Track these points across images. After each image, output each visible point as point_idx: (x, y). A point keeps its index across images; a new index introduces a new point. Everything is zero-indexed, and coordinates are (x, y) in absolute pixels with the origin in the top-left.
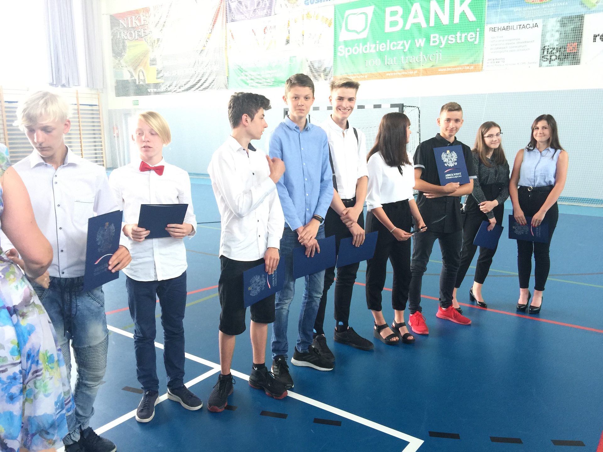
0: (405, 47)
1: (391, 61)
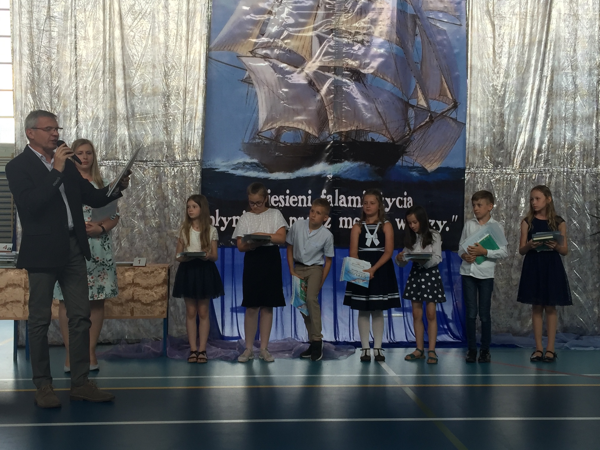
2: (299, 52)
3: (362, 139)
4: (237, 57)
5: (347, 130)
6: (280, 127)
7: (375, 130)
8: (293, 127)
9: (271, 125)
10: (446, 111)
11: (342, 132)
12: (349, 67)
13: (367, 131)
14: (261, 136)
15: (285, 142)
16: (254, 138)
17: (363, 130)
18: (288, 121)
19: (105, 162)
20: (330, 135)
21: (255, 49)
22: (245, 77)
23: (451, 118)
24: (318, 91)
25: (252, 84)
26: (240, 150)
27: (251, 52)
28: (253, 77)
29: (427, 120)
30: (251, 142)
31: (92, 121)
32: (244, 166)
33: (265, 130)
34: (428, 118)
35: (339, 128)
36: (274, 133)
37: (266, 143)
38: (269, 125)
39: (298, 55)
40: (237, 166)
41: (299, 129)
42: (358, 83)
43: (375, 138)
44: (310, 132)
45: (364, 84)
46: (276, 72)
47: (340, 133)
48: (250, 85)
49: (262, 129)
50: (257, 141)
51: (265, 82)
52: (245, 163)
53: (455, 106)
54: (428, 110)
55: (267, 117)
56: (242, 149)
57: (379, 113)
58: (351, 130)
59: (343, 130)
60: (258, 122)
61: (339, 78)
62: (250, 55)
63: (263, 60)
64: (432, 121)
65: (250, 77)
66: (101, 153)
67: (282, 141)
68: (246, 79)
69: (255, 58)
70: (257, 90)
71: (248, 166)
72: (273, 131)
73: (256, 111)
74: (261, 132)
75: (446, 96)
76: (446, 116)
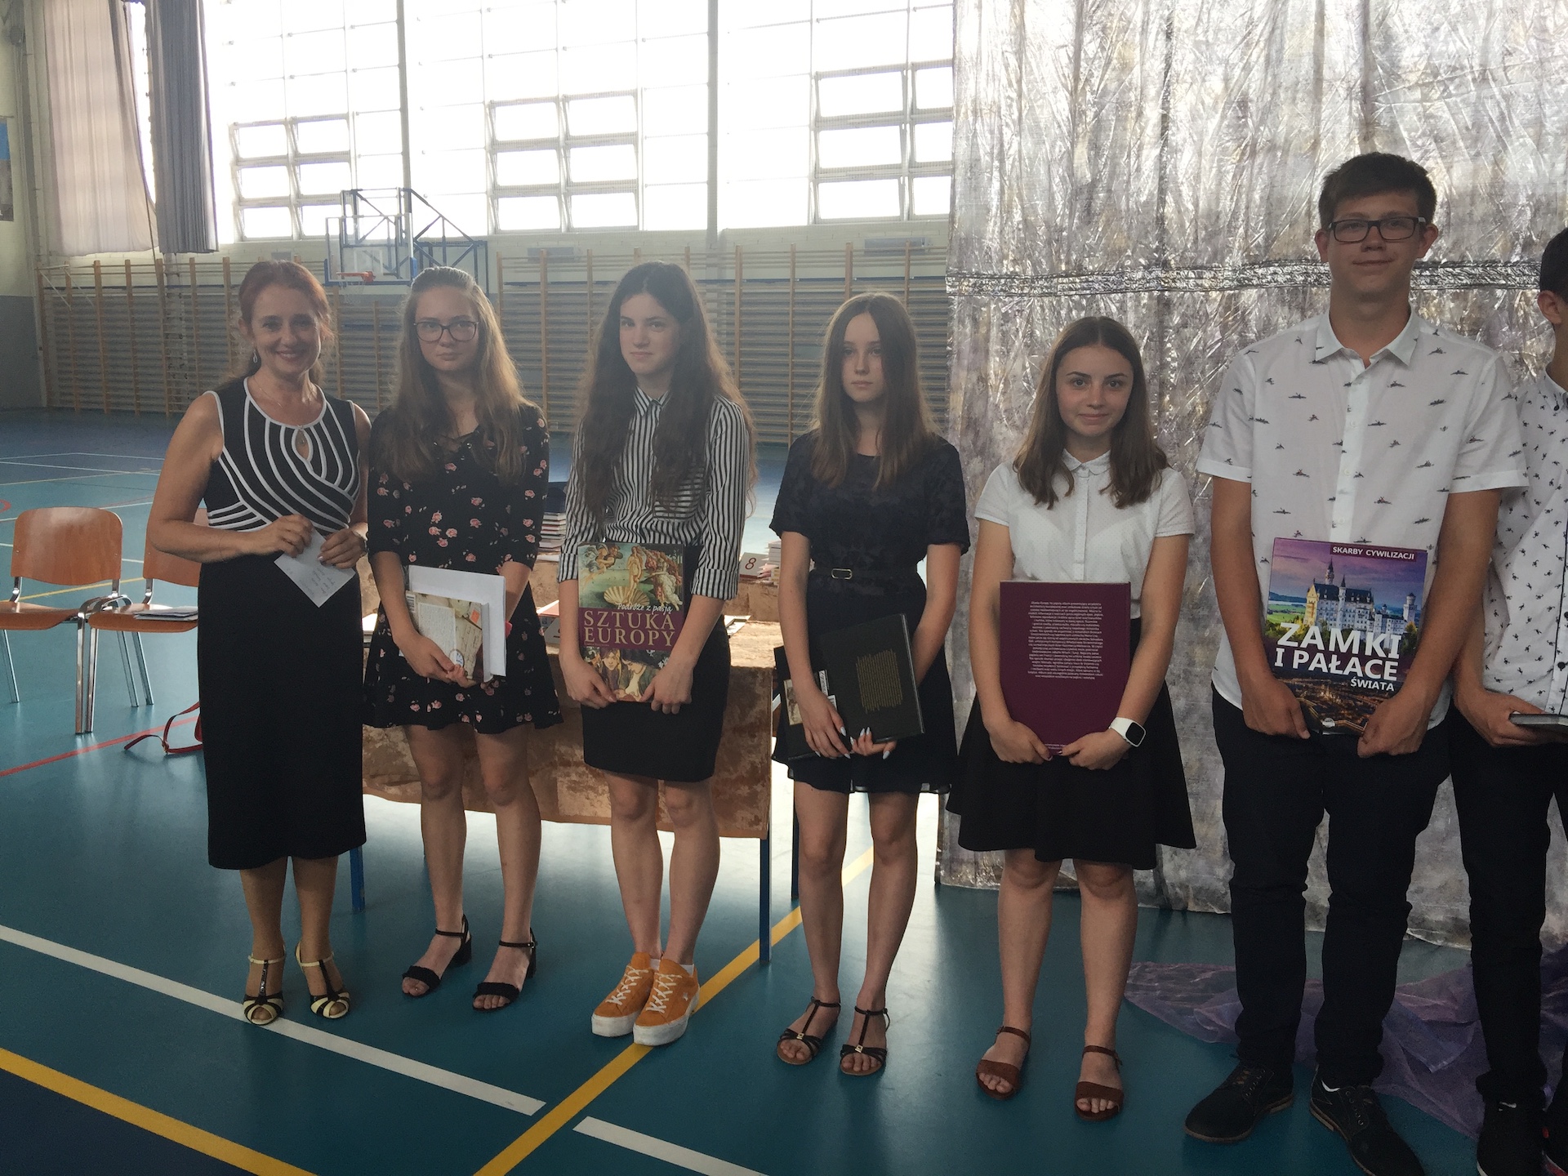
19: (1260, 271)
31: (1223, 117)
66: (1246, 236)
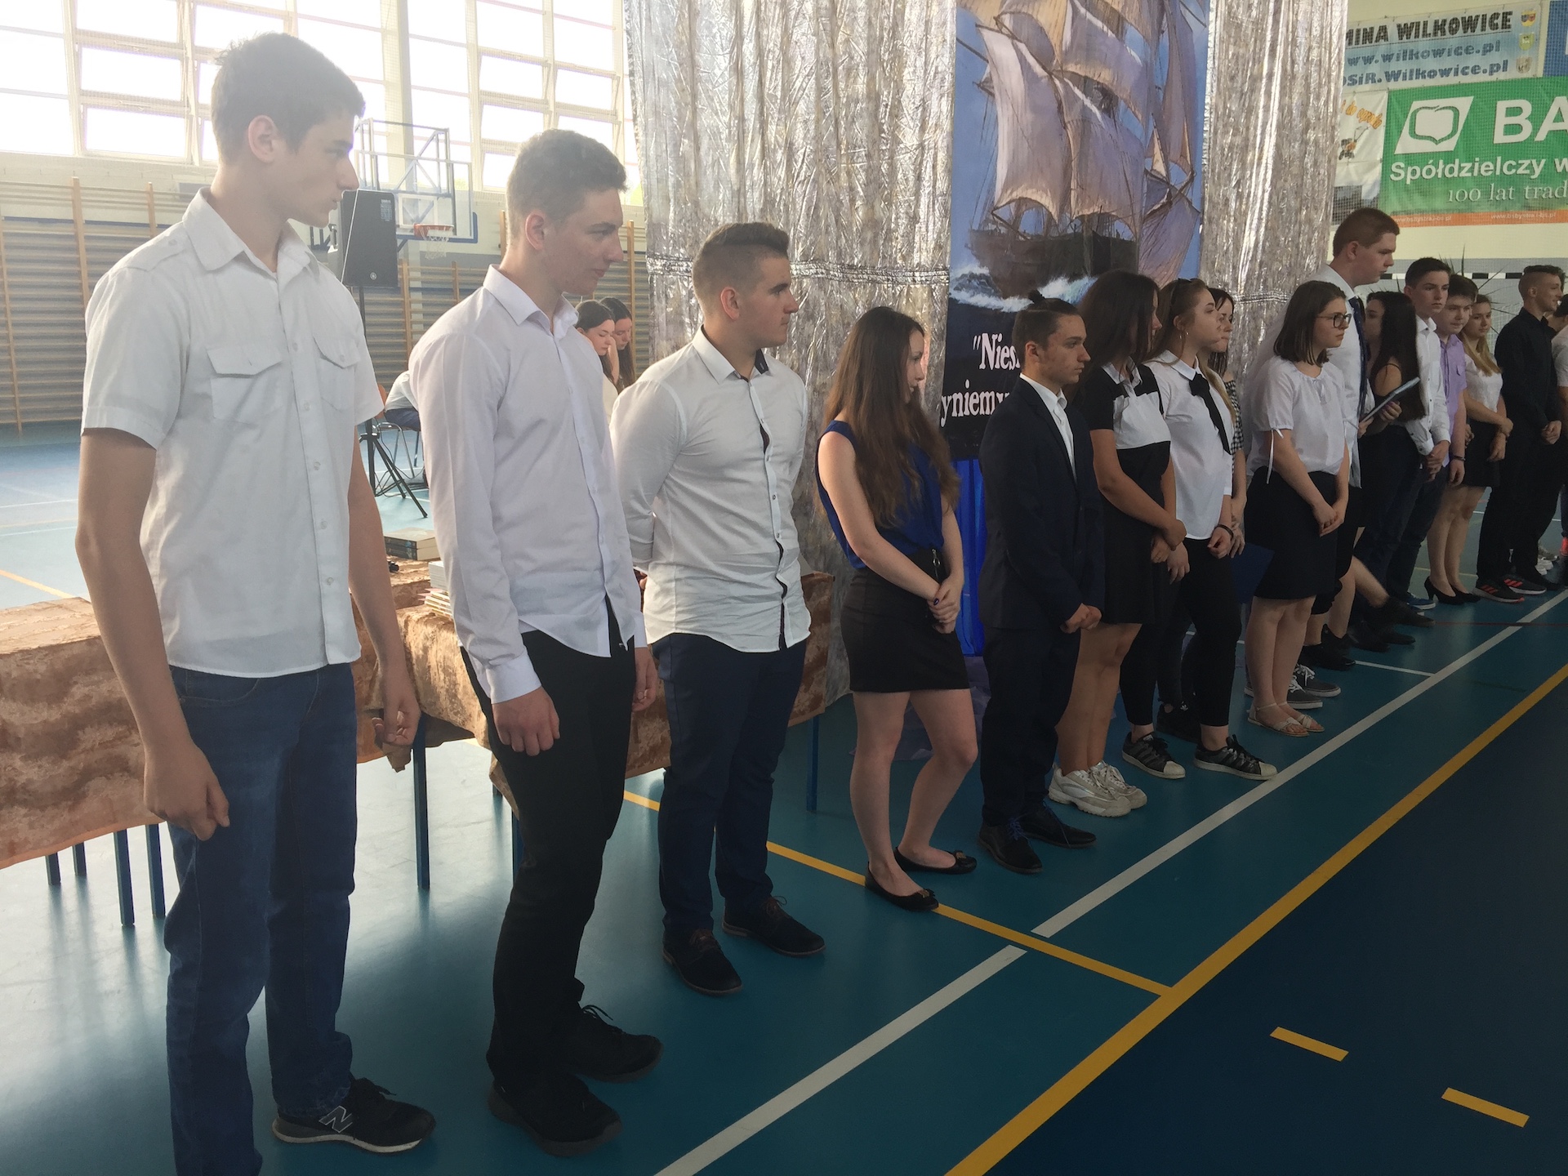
0: (1533, 172)
1: (1504, 194)
2: (1050, 36)
3: (1106, 234)
4: (977, 26)
5: (1089, 213)
6: (1020, 199)
7: (1121, 216)
8: (1036, 201)
9: (1011, 193)
10: (1185, 186)
11: (1083, 216)
12: (1101, 81)
13: (1114, 216)
14: (998, 217)
15: (1025, 232)
16: (987, 221)
17: (1108, 215)
18: (1031, 187)
20: (1071, 221)
21: (1002, 14)
22: (984, 78)
23: (1187, 199)
24: (1065, 127)
25: (992, 95)
26: (966, 246)
27: (997, 19)
28: (995, 78)
29: (1164, 200)
30: (982, 228)
32: (970, 281)
33: (1004, 203)
34: (1166, 196)
35: (1082, 208)
36: (1013, 213)
37: (1002, 232)
38: (1009, 192)
39: (1049, 41)
40: (960, 281)
41: (1042, 205)
42: (1107, 117)
43: (1120, 232)
44: (1053, 210)
45: (1115, 121)
46: (1023, 73)
47: (1082, 217)
48: (991, 98)
49: (999, 201)
50: (992, 227)
51: (1009, 93)
52: (973, 276)
53: (1192, 179)
54: (1165, 182)
55: (1007, 177)
56: (969, 246)
57: (1127, 181)
58: (1093, 214)
59: (1087, 212)
60: (995, 186)
61: (1088, 102)
62: (993, 25)
63: (1008, 41)
64: (1169, 203)
65: (989, 80)
67: (1021, 230)
68: (984, 82)
69: (1000, 34)
70: (999, 109)
71: (975, 283)
72: (1013, 205)
73: (992, 159)
74: (998, 208)
75: (1186, 158)
76: (1183, 195)
